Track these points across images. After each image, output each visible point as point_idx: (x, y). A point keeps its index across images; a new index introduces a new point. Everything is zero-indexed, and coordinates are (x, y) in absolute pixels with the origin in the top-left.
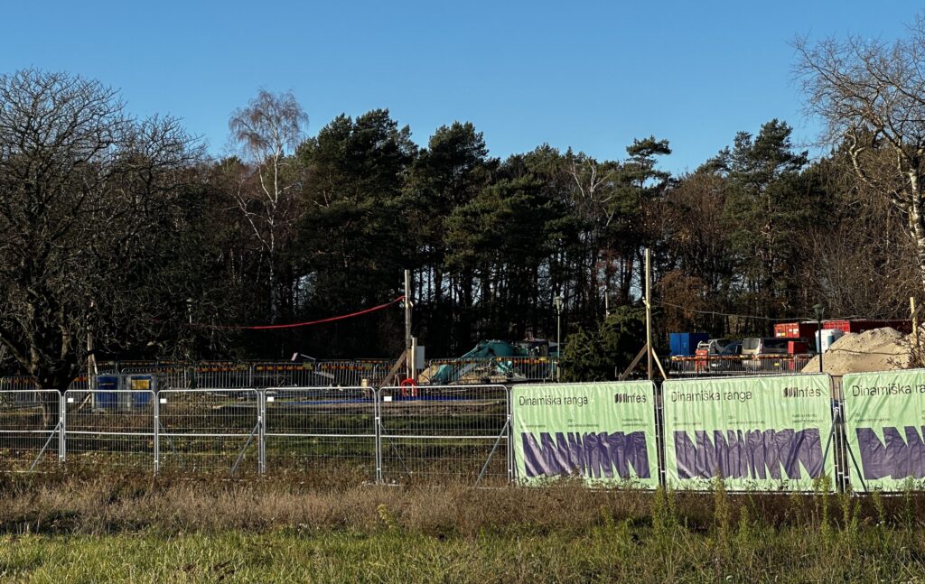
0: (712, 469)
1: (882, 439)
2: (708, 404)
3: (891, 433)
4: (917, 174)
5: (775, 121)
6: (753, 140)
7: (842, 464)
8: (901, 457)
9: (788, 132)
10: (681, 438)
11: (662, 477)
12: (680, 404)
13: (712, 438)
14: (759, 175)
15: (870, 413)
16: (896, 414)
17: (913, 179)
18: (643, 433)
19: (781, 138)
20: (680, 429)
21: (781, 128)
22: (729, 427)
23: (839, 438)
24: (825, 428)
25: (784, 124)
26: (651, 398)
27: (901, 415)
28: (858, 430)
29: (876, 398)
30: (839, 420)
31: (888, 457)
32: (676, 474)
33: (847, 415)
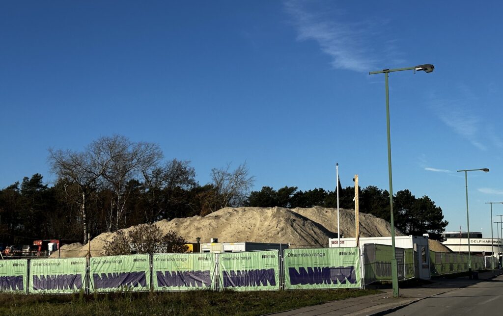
0: (45, 287)
1: (101, 277)
2: (45, 267)
3: (104, 275)
4: (85, 194)
5: (38, 174)
6: (29, 180)
7: (88, 285)
8: (106, 282)
9: (42, 178)
10: (35, 277)
11: (28, 290)
12: (36, 267)
13: (46, 277)
14: (31, 191)
15: (98, 269)
16: (106, 269)
17: (84, 196)
18: (22, 276)
19: (39, 180)
20: (35, 274)
21: (39, 176)
22: (52, 274)
23: (87, 277)
24: (84, 274)
25: (40, 175)
26: (26, 265)
27: (107, 270)
28: (94, 274)
29: (100, 265)
30: (88, 271)
31: (102, 282)
32: (33, 289)
33: (91, 270)
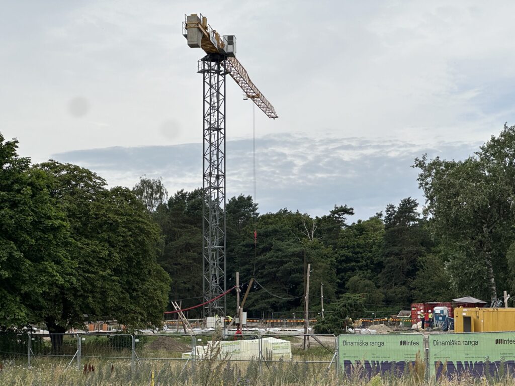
20: (438, 360)
22: (465, 360)
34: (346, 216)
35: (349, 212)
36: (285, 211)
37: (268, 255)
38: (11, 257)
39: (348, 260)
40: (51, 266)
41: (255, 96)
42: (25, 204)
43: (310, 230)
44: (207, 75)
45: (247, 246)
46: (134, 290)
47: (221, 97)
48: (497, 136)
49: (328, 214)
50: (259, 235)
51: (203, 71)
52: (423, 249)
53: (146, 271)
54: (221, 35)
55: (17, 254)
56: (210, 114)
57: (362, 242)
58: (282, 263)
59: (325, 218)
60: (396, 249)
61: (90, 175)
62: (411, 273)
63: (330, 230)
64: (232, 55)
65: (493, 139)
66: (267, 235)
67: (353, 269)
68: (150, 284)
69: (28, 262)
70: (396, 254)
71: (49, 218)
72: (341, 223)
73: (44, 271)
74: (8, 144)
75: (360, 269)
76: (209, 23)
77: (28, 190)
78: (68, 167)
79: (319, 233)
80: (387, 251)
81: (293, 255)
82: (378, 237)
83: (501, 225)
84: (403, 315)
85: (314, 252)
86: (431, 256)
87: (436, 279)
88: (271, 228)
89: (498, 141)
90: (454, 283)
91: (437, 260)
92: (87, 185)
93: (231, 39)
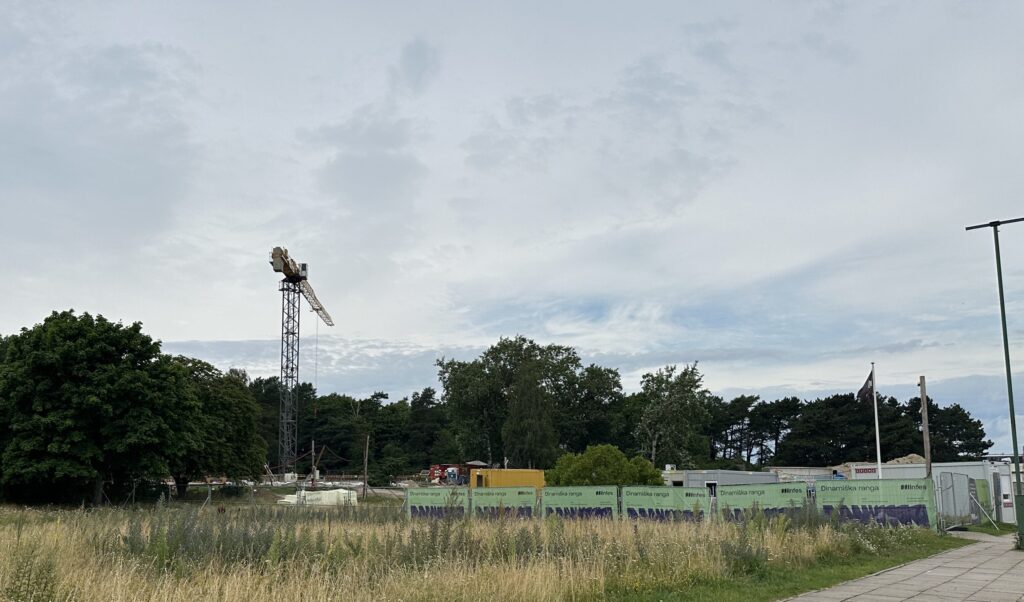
34: (382, 399)
35: (385, 397)
36: (335, 395)
37: (325, 427)
38: (159, 427)
39: (384, 432)
40: (188, 435)
41: (319, 309)
42: (170, 389)
43: (356, 409)
44: (286, 293)
45: (309, 420)
46: (242, 453)
47: (296, 310)
48: (495, 345)
49: (369, 397)
50: (318, 411)
51: (283, 290)
52: (438, 425)
53: (250, 439)
54: (297, 263)
55: (164, 426)
56: (288, 322)
57: (394, 419)
58: (335, 433)
59: (366, 401)
60: (418, 425)
61: (210, 368)
62: (430, 443)
63: (370, 410)
64: (305, 278)
65: (492, 347)
66: (324, 412)
67: (386, 439)
68: (254, 448)
69: (172, 432)
70: (419, 429)
71: (187, 400)
72: (379, 404)
73: (182, 439)
74: (155, 344)
75: (393, 438)
76: (289, 254)
77: (173, 379)
78: (193, 361)
79: (362, 411)
80: (412, 426)
81: (343, 427)
82: (406, 416)
83: (496, 408)
84: (424, 473)
85: (359, 426)
86: (444, 430)
87: (448, 447)
88: (327, 407)
89: (496, 348)
90: (462, 450)
91: (448, 433)
92: (207, 374)
93: (304, 267)
